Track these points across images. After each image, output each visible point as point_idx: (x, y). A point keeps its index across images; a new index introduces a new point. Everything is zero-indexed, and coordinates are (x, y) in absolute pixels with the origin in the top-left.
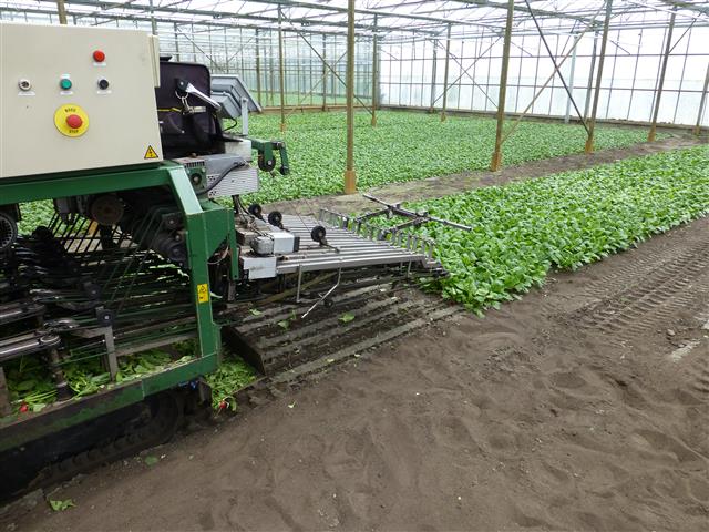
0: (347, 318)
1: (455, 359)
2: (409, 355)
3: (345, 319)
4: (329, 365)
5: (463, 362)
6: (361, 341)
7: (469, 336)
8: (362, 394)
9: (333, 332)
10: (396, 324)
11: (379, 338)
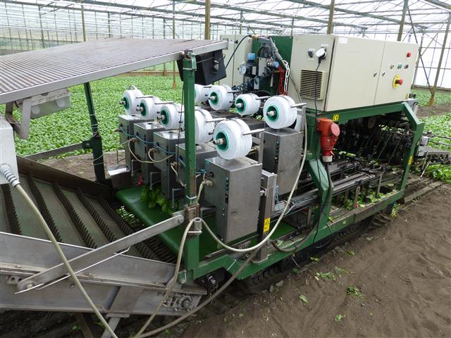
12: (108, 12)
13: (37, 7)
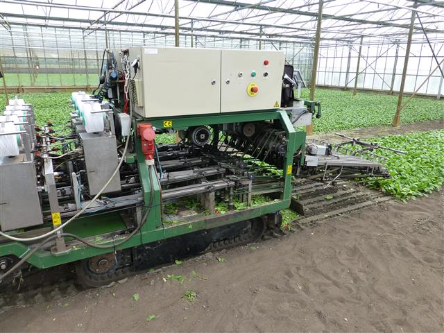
0: (328, 197)
1: (395, 221)
2: (369, 217)
3: (328, 198)
4: (326, 218)
5: (400, 223)
6: (340, 208)
7: (401, 212)
8: (348, 232)
9: (323, 203)
10: (357, 202)
11: (349, 208)
12: (144, 32)
13: (82, 30)
